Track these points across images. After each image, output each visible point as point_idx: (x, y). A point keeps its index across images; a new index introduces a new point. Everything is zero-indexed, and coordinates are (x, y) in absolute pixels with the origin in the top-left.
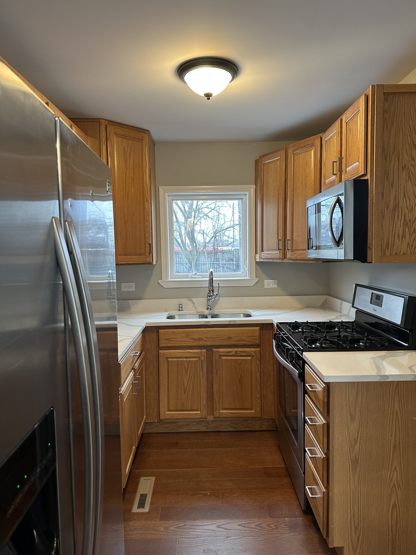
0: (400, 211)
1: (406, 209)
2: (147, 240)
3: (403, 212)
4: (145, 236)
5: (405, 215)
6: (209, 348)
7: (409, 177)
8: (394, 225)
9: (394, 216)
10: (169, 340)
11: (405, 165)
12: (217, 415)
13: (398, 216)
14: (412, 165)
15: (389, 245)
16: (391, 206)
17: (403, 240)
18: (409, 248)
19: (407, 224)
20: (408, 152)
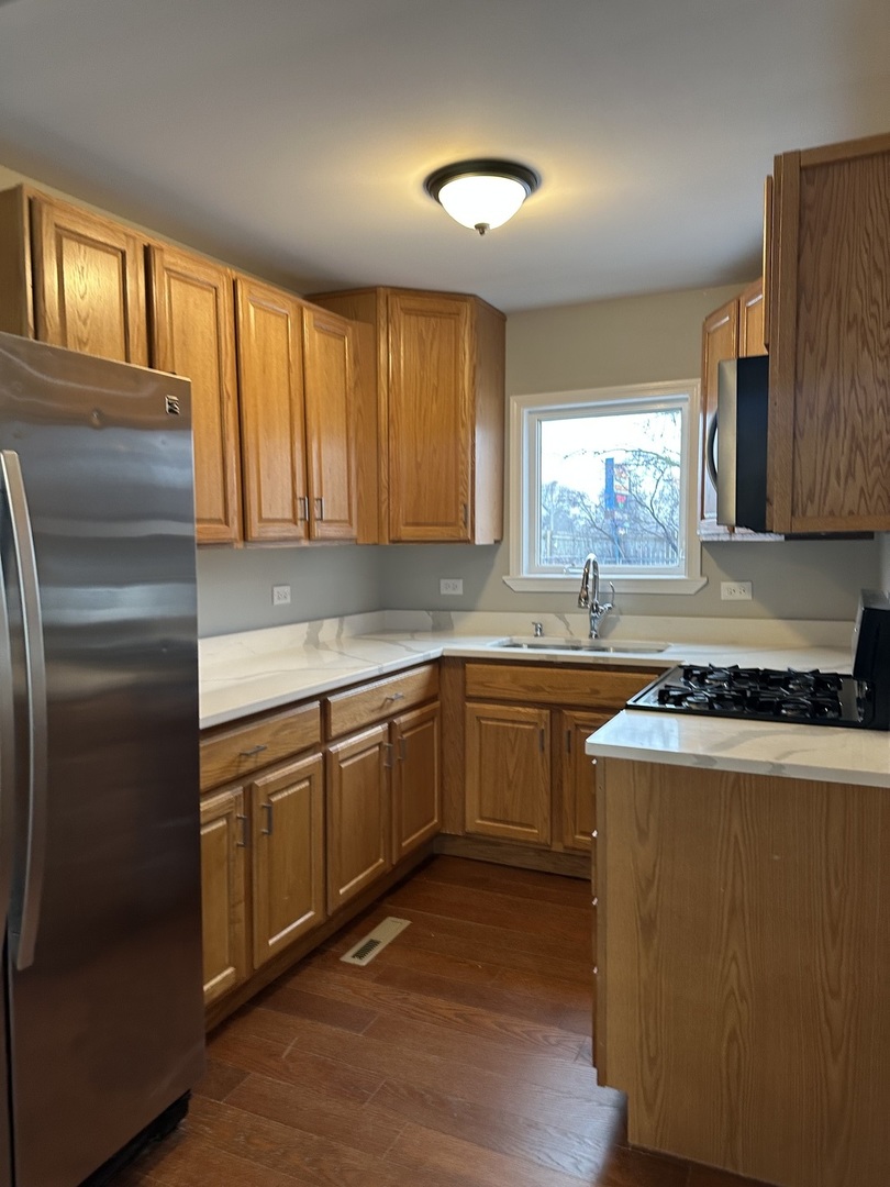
0: (843, 420)
1: (857, 415)
2: (461, 498)
3: (849, 422)
4: (457, 490)
5: (853, 428)
6: (556, 708)
7: (865, 343)
8: (828, 450)
9: (828, 429)
10: (482, 684)
11: (855, 316)
12: (569, 842)
13: (837, 431)
14: (873, 315)
15: (814, 495)
16: (821, 409)
17: (850, 481)
18: (863, 500)
19: (859, 447)
20: (862, 286)
